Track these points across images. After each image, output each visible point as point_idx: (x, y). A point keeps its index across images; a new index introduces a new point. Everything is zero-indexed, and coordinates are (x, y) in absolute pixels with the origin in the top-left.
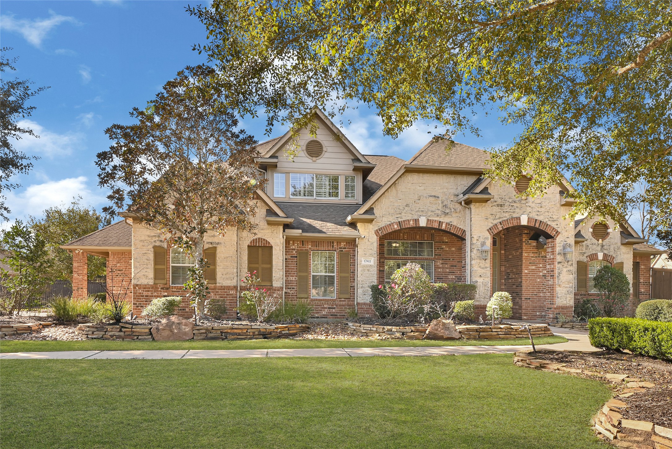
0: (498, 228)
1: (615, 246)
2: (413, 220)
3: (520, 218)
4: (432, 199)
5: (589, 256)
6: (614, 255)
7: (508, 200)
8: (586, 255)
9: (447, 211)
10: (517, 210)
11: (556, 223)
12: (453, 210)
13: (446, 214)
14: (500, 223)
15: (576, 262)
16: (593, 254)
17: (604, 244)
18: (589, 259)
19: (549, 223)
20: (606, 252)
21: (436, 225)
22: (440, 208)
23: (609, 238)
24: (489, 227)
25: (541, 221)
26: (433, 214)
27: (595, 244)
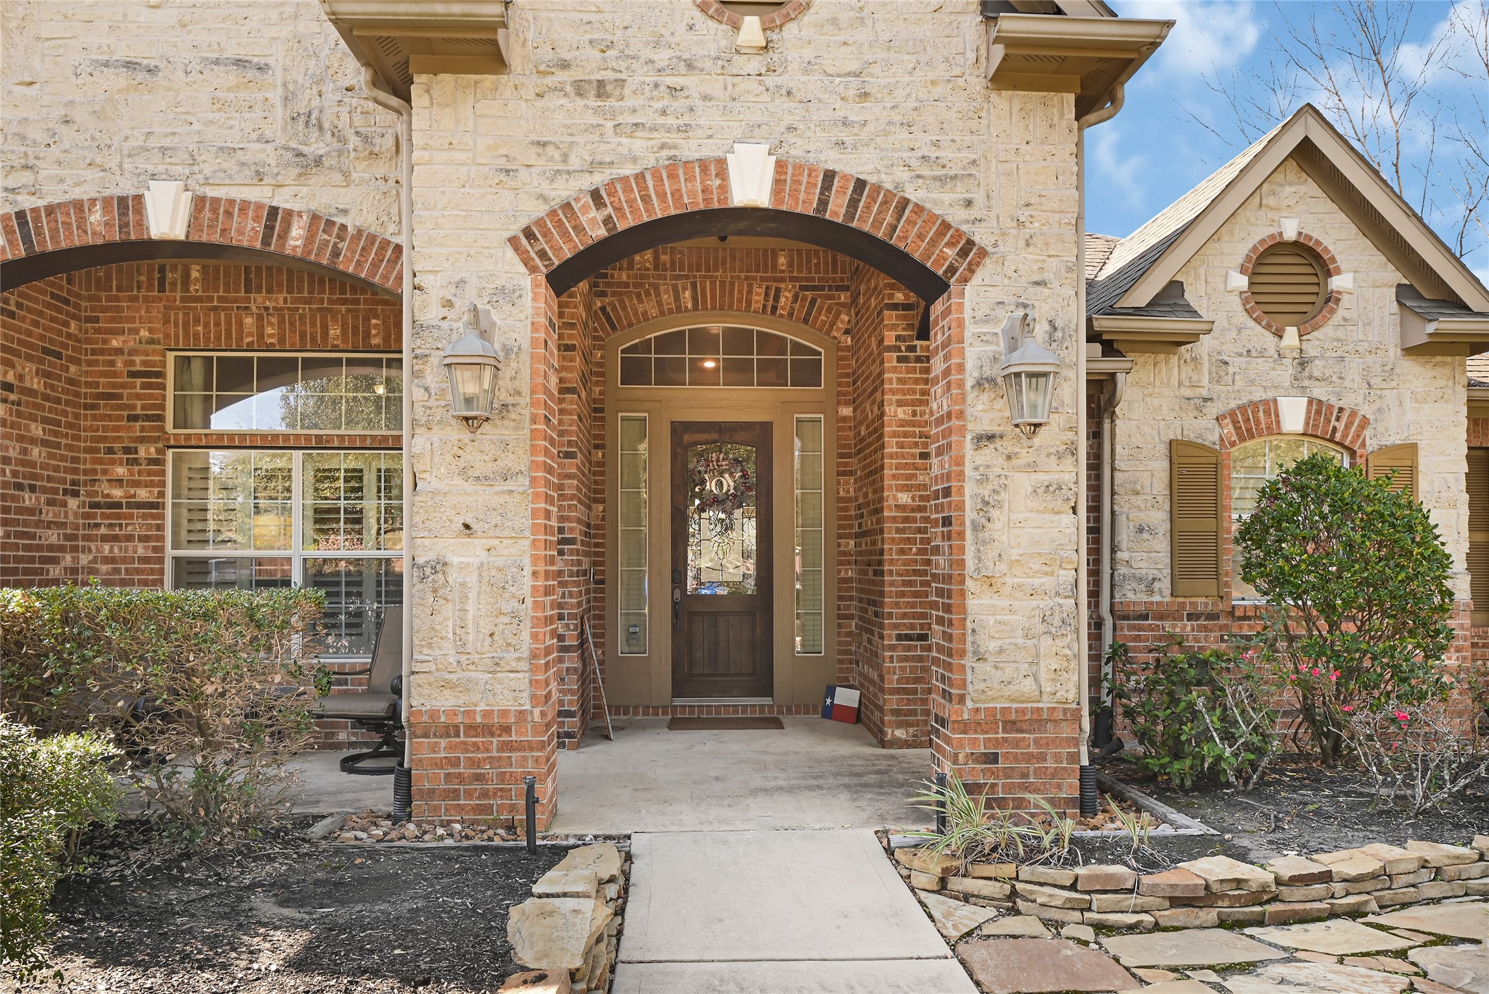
0: (579, 229)
1: (1369, 359)
2: (107, 201)
3: (722, 164)
4: (227, 78)
5: (1232, 414)
6: (1366, 410)
7: (647, 53)
8: (1213, 410)
9: (317, 146)
10: (708, 117)
11: (960, 192)
12: (354, 141)
13: (309, 165)
14: (596, 195)
15: (1163, 449)
16: (1255, 405)
17: (1311, 350)
18: (1229, 429)
19: (913, 195)
20: (1320, 392)
21: (247, 234)
22: (276, 126)
23: (1337, 318)
24: (524, 222)
25: (860, 184)
26: (231, 165)
27: (1262, 354)
